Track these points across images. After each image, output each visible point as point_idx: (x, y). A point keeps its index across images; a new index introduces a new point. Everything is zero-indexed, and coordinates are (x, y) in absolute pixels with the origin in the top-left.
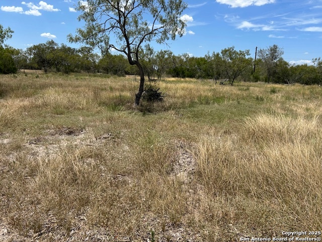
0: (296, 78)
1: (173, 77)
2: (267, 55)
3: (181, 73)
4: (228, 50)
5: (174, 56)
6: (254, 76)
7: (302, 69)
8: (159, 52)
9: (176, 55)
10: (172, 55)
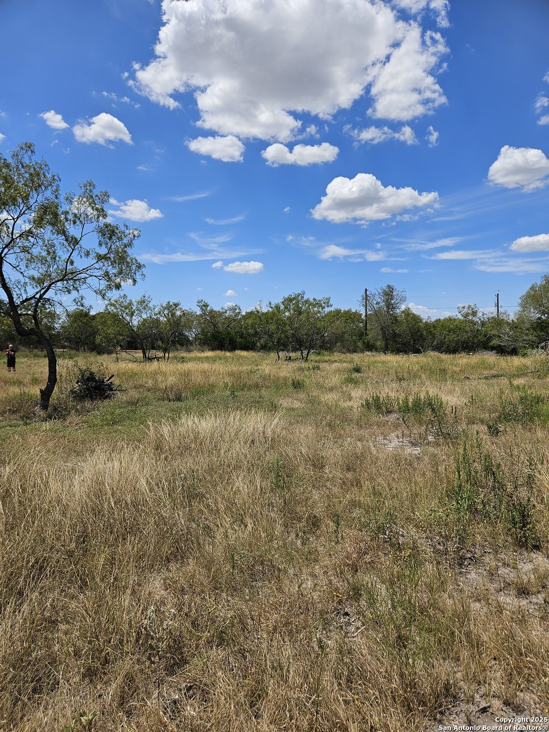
0: (435, 343)
1: (213, 350)
2: (378, 303)
3: (227, 342)
4: (294, 299)
5: (212, 311)
6: (364, 342)
7: (442, 326)
8: (164, 305)
9: (217, 308)
10: (209, 308)
